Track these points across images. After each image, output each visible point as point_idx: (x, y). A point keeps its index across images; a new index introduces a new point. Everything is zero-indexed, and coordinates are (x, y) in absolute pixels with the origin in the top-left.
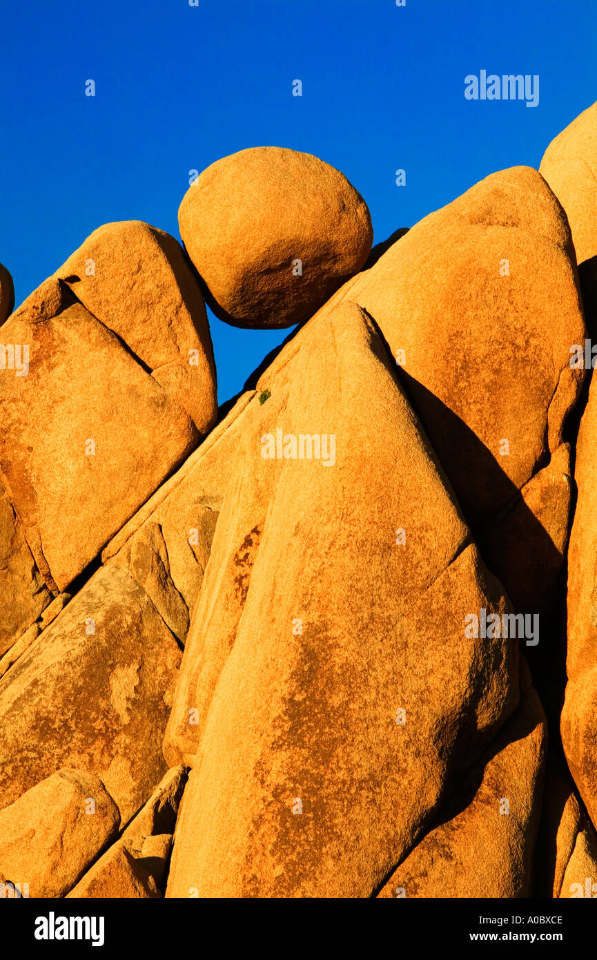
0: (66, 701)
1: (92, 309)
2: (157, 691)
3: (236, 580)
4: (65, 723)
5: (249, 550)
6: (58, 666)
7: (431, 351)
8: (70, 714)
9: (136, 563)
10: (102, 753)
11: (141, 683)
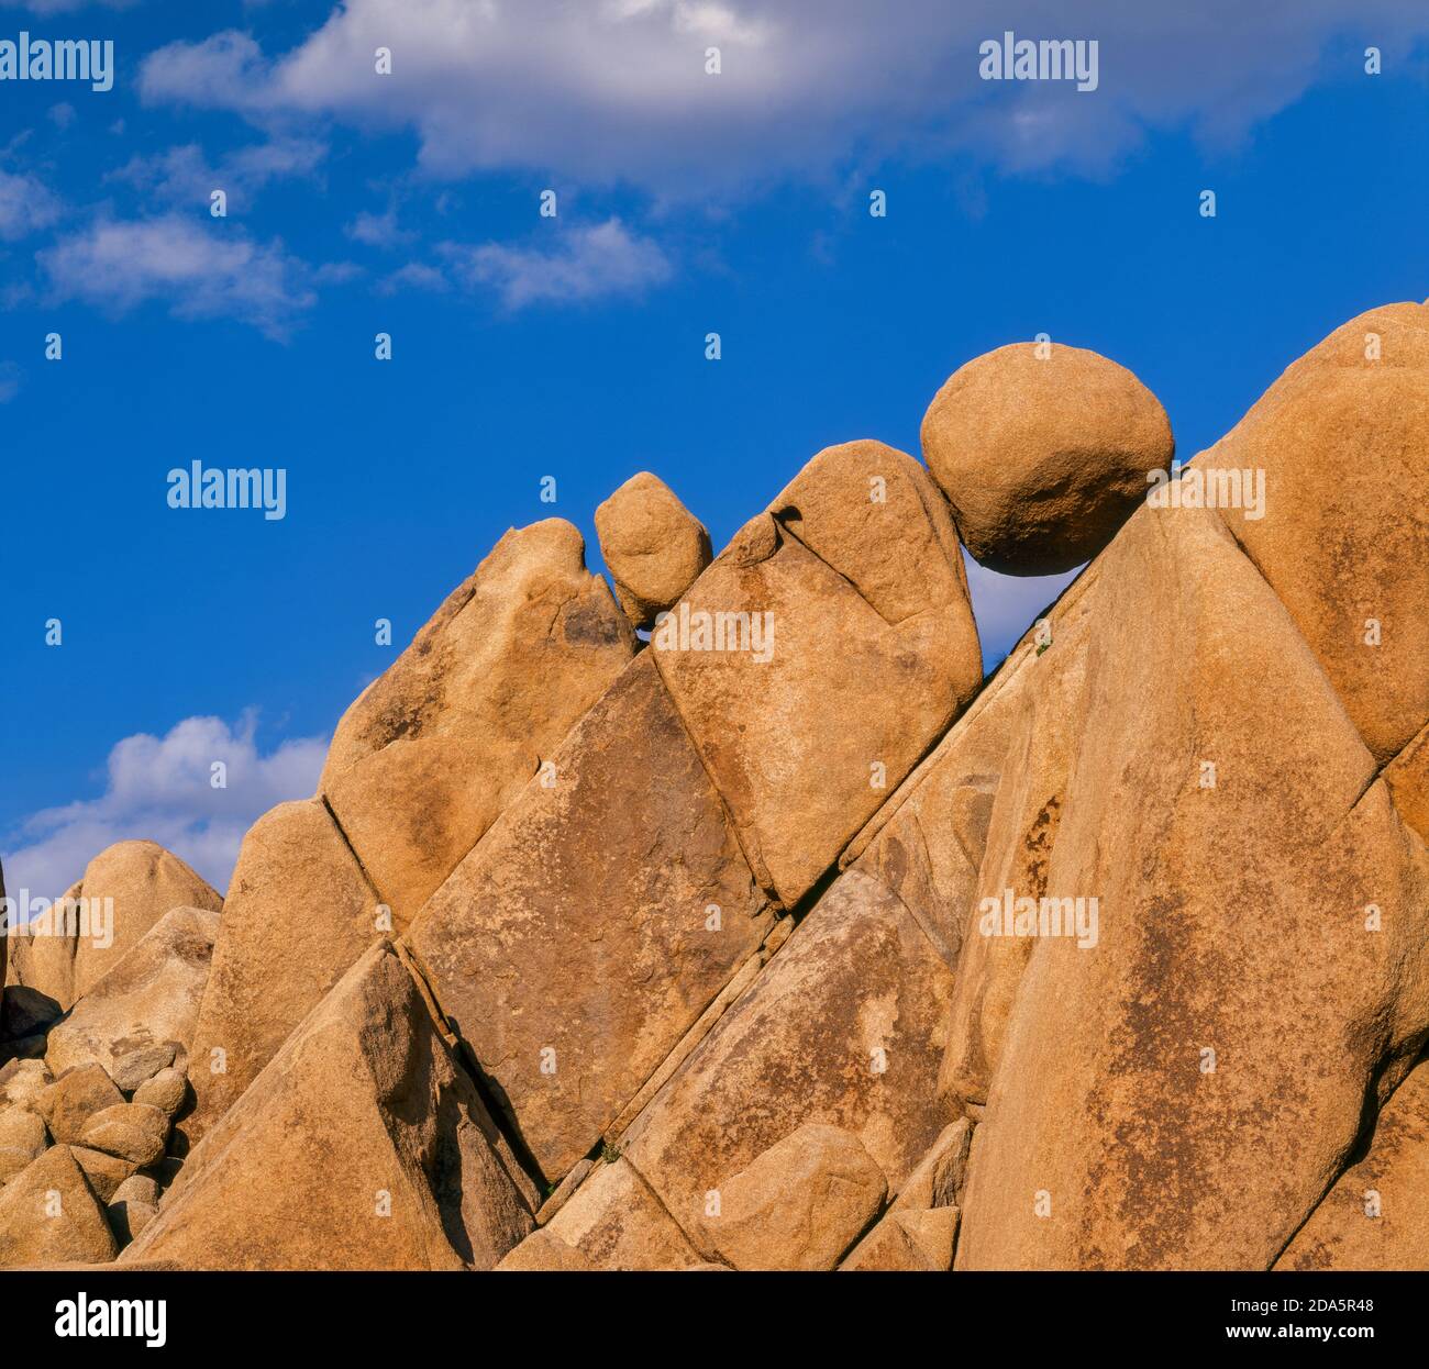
0: (804, 1042)
1: (816, 547)
2: (923, 1026)
3: (1030, 869)
4: (804, 1071)
5: (1046, 828)
6: (790, 998)
7: (1298, 533)
8: (810, 1059)
9: (887, 864)
10: (855, 1109)
11: (901, 1018)
